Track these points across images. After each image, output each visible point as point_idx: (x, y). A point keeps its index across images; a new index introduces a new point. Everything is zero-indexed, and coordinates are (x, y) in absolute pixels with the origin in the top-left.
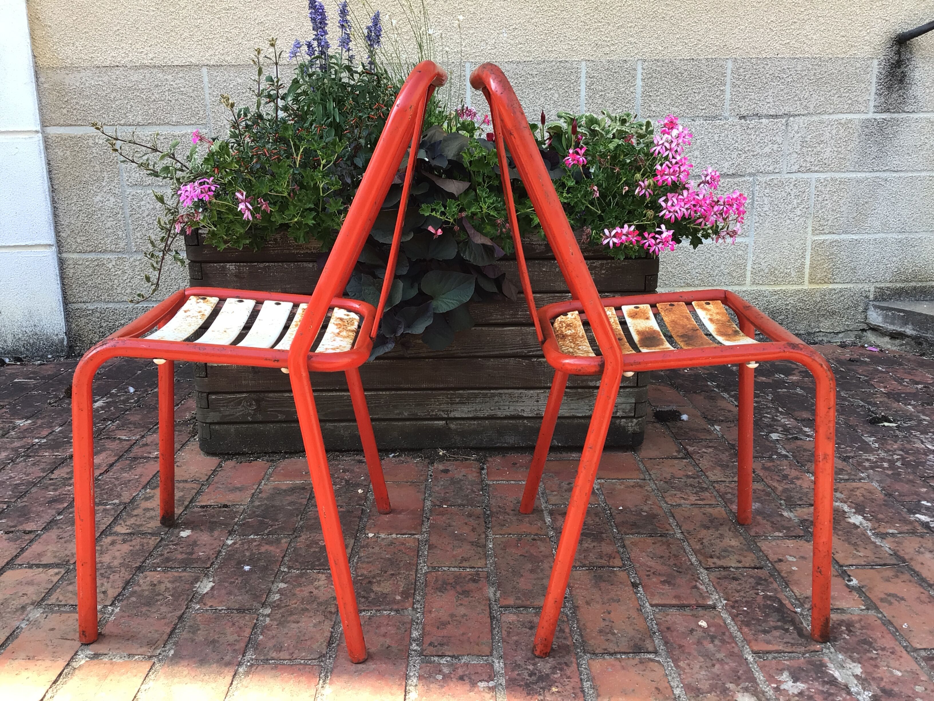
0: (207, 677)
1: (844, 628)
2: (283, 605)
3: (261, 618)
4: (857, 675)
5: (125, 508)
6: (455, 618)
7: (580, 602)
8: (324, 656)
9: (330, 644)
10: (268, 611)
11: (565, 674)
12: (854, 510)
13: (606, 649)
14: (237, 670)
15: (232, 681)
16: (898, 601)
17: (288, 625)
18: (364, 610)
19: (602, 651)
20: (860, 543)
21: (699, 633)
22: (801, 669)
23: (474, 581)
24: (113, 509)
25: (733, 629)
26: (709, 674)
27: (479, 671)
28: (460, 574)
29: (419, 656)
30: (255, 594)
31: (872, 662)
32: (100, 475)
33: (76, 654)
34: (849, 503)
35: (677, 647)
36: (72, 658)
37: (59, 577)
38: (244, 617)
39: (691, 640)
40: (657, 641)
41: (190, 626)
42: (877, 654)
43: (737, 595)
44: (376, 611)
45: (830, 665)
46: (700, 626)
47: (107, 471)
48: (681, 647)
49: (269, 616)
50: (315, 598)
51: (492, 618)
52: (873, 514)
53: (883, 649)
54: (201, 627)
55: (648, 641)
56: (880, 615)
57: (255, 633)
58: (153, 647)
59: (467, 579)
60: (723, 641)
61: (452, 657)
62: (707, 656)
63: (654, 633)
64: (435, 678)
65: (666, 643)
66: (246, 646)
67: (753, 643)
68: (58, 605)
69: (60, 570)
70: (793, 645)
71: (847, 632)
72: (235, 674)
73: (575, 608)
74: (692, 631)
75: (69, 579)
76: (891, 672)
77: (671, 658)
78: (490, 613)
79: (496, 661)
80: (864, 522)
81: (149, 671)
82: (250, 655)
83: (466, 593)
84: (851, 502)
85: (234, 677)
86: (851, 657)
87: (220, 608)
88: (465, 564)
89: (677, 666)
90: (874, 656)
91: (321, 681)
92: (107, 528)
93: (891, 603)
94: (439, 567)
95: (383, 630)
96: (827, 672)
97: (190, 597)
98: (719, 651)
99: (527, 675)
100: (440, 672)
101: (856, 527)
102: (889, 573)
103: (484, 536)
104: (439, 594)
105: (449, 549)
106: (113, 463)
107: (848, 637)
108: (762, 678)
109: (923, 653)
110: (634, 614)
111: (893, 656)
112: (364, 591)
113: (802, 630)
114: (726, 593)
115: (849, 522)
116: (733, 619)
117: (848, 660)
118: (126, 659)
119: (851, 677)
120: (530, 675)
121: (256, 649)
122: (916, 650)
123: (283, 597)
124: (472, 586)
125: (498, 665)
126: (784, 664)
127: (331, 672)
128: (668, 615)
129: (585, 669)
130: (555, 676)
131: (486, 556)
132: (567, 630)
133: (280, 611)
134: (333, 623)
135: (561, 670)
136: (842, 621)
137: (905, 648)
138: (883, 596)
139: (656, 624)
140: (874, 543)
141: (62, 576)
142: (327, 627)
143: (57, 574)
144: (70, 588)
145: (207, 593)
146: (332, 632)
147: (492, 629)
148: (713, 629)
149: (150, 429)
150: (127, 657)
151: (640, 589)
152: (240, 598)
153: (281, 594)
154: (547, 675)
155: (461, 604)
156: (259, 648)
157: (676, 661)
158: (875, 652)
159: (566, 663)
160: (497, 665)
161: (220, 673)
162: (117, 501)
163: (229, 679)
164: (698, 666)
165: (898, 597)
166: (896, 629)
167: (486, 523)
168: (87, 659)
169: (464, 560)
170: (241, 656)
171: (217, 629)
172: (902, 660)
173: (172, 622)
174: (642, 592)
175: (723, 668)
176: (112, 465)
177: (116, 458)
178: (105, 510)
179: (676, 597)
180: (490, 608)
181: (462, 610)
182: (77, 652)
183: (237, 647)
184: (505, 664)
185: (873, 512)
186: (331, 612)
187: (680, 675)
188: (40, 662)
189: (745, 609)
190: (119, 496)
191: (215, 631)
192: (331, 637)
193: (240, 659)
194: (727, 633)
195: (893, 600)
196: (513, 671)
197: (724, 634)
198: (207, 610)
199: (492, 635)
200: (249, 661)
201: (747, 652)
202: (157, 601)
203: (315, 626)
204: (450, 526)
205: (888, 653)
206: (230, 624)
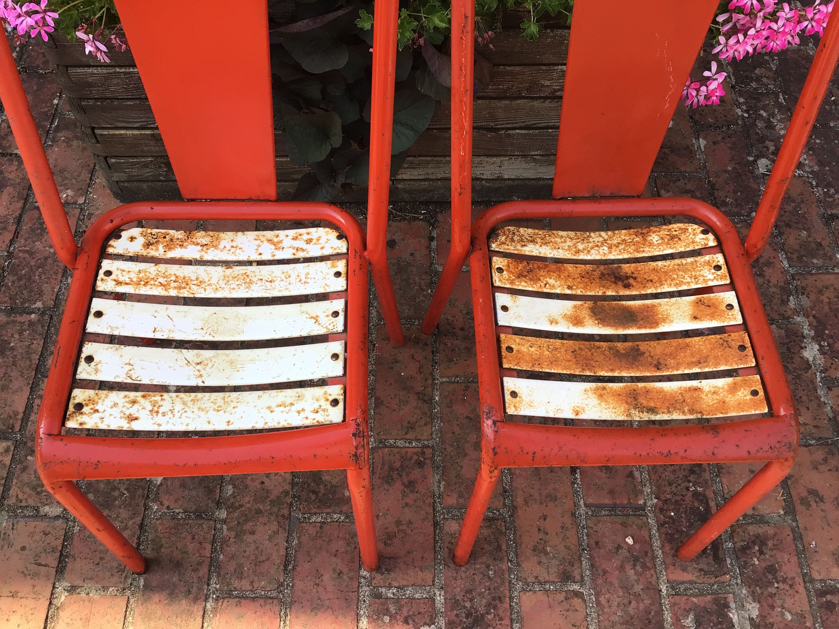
0: (179, 620)
1: (757, 548)
2: (237, 504)
3: (219, 526)
4: (753, 619)
5: (51, 317)
6: (401, 527)
7: (520, 501)
8: (282, 585)
9: (286, 566)
10: (223, 514)
11: (498, 615)
12: (812, 333)
13: (536, 578)
14: (205, 606)
15: (203, 623)
16: (817, 502)
17: (245, 537)
18: (315, 514)
19: (533, 580)
20: (804, 398)
21: (624, 553)
22: (705, 609)
23: (420, 464)
24: (39, 320)
25: (657, 543)
26: (624, 616)
27: (422, 610)
28: (406, 453)
29: (368, 586)
30: (208, 487)
31: (770, 601)
32: (12, 242)
33: (54, 588)
34: (811, 318)
35: (602, 574)
36: (52, 594)
37: (10, 457)
38: (201, 525)
39: (616, 563)
40: (584, 563)
41: (153, 540)
42: (777, 588)
43: (668, 489)
44: (327, 514)
45: (733, 605)
46: (627, 542)
47: (16, 234)
48: (605, 572)
49: (224, 521)
50: (268, 491)
51: (436, 524)
52: (831, 341)
53: (784, 581)
54: (163, 541)
55: (577, 565)
56: (794, 524)
57: (216, 549)
58: (124, 575)
59: (413, 461)
60: (644, 566)
61: (398, 588)
62: (626, 588)
63: (583, 550)
64: (382, 620)
65: (592, 566)
66: (209, 571)
67: (671, 568)
68: (21, 507)
69: (9, 443)
70: (706, 573)
71: (758, 554)
72: (204, 614)
73: (514, 509)
74: (619, 547)
75: (20, 462)
76: (783, 615)
77: (594, 589)
78: (435, 516)
79: (438, 593)
80: (819, 356)
81: (126, 611)
82: (215, 585)
83: (411, 485)
84: (814, 316)
85: (203, 617)
86: (753, 593)
87: (177, 511)
88: (411, 435)
89: (598, 603)
90: (773, 591)
91: (282, 623)
92: (39, 359)
93: (808, 506)
94: (385, 440)
95: (334, 546)
96: (728, 616)
97: (146, 492)
98: (638, 581)
99: (464, 615)
100: (387, 612)
101: (807, 366)
102: (819, 455)
103: (430, 382)
104: (386, 486)
105: (395, 407)
106: (21, 216)
107: (757, 563)
108: (669, 619)
109: (818, 586)
110: (568, 520)
111: (791, 592)
112: (314, 481)
113: (718, 549)
114: (659, 487)
115: (802, 358)
116: (658, 530)
117: (750, 598)
118: (102, 593)
119: (747, 622)
120: (467, 618)
121: (219, 575)
122: (812, 581)
123: (236, 491)
124: (416, 473)
125: (440, 599)
126: (692, 602)
127: (290, 608)
128: (599, 522)
129: (517, 604)
130: (489, 617)
131: (432, 417)
132: (504, 547)
133: (236, 515)
134: (286, 535)
135: (495, 607)
136: (757, 536)
137: (804, 575)
138: (804, 494)
139: (587, 535)
140: (818, 398)
141: (13, 455)
142: (281, 538)
143: (7, 450)
144: (25, 477)
145: (161, 484)
146: (287, 549)
147: (436, 542)
148: (637, 546)
149: (48, 132)
150: (101, 589)
151: (578, 476)
152: (194, 493)
153: (234, 487)
154: (482, 615)
155: (407, 504)
156: (222, 573)
157: (597, 595)
158: (776, 585)
159: (500, 598)
160: (438, 598)
161: (190, 613)
162: (39, 304)
163: (199, 619)
164: (616, 604)
165: (818, 496)
166: (804, 546)
167: (433, 352)
168: (66, 594)
169: (411, 427)
170: (206, 587)
171: (180, 546)
172: (797, 596)
173: (134, 533)
174: (579, 481)
175: (638, 609)
176: (19, 221)
177: (20, 204)
178: (31, 324)
179: (612, 492)
180: (434, 510)
181: (408, 514)
182: (54, 584)
183: (201, 574)
184: (445, 599)
185: (832, 337)
186: (283, 516)
187: (598, 615)
188: (24, 601)
189: (672, 514)
190: (41, 293)
191: (177, 548)
192: (287, 554)
193: (205, 591)
194: (649, 554)
195: (811, 499)
196: (452, 610)
197: (646, 553)
198: (165, 513)
199: (435, 552)
200: (214, 593)
201: (663, 581)
202: (115, 499)
203: (270, 539)
204: (396, 362)
205: (787, 587)
206: (189, 537)
